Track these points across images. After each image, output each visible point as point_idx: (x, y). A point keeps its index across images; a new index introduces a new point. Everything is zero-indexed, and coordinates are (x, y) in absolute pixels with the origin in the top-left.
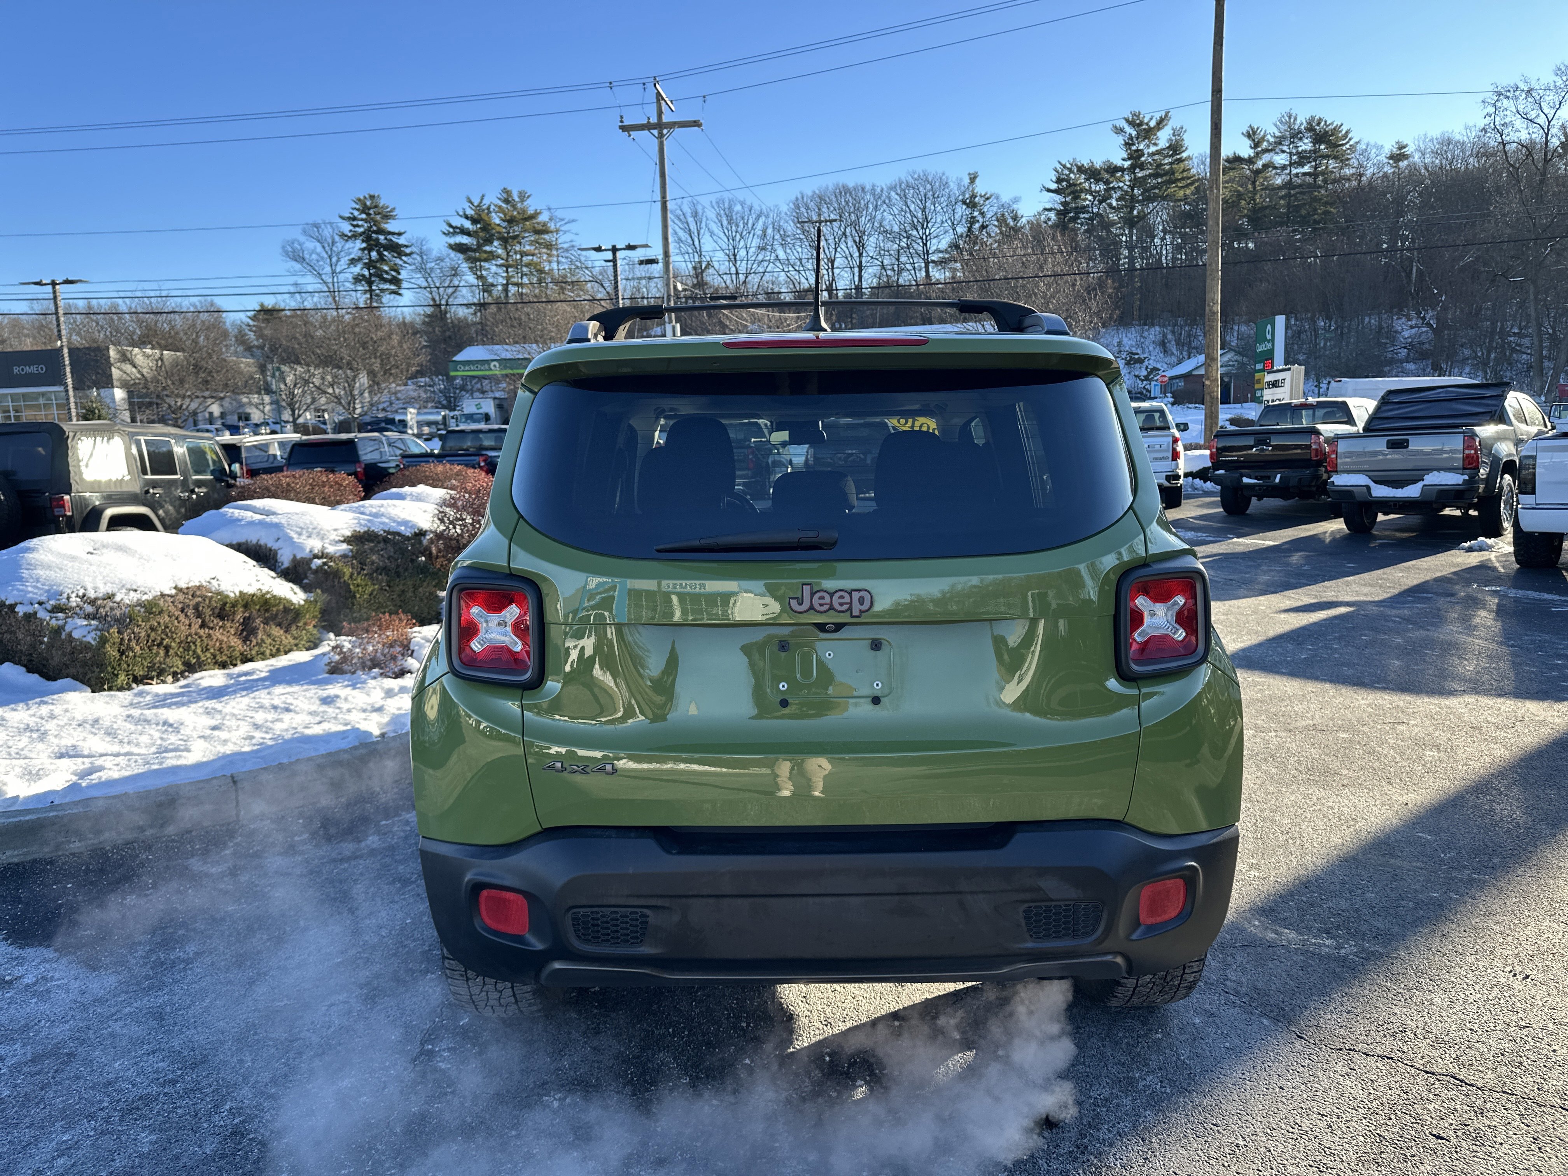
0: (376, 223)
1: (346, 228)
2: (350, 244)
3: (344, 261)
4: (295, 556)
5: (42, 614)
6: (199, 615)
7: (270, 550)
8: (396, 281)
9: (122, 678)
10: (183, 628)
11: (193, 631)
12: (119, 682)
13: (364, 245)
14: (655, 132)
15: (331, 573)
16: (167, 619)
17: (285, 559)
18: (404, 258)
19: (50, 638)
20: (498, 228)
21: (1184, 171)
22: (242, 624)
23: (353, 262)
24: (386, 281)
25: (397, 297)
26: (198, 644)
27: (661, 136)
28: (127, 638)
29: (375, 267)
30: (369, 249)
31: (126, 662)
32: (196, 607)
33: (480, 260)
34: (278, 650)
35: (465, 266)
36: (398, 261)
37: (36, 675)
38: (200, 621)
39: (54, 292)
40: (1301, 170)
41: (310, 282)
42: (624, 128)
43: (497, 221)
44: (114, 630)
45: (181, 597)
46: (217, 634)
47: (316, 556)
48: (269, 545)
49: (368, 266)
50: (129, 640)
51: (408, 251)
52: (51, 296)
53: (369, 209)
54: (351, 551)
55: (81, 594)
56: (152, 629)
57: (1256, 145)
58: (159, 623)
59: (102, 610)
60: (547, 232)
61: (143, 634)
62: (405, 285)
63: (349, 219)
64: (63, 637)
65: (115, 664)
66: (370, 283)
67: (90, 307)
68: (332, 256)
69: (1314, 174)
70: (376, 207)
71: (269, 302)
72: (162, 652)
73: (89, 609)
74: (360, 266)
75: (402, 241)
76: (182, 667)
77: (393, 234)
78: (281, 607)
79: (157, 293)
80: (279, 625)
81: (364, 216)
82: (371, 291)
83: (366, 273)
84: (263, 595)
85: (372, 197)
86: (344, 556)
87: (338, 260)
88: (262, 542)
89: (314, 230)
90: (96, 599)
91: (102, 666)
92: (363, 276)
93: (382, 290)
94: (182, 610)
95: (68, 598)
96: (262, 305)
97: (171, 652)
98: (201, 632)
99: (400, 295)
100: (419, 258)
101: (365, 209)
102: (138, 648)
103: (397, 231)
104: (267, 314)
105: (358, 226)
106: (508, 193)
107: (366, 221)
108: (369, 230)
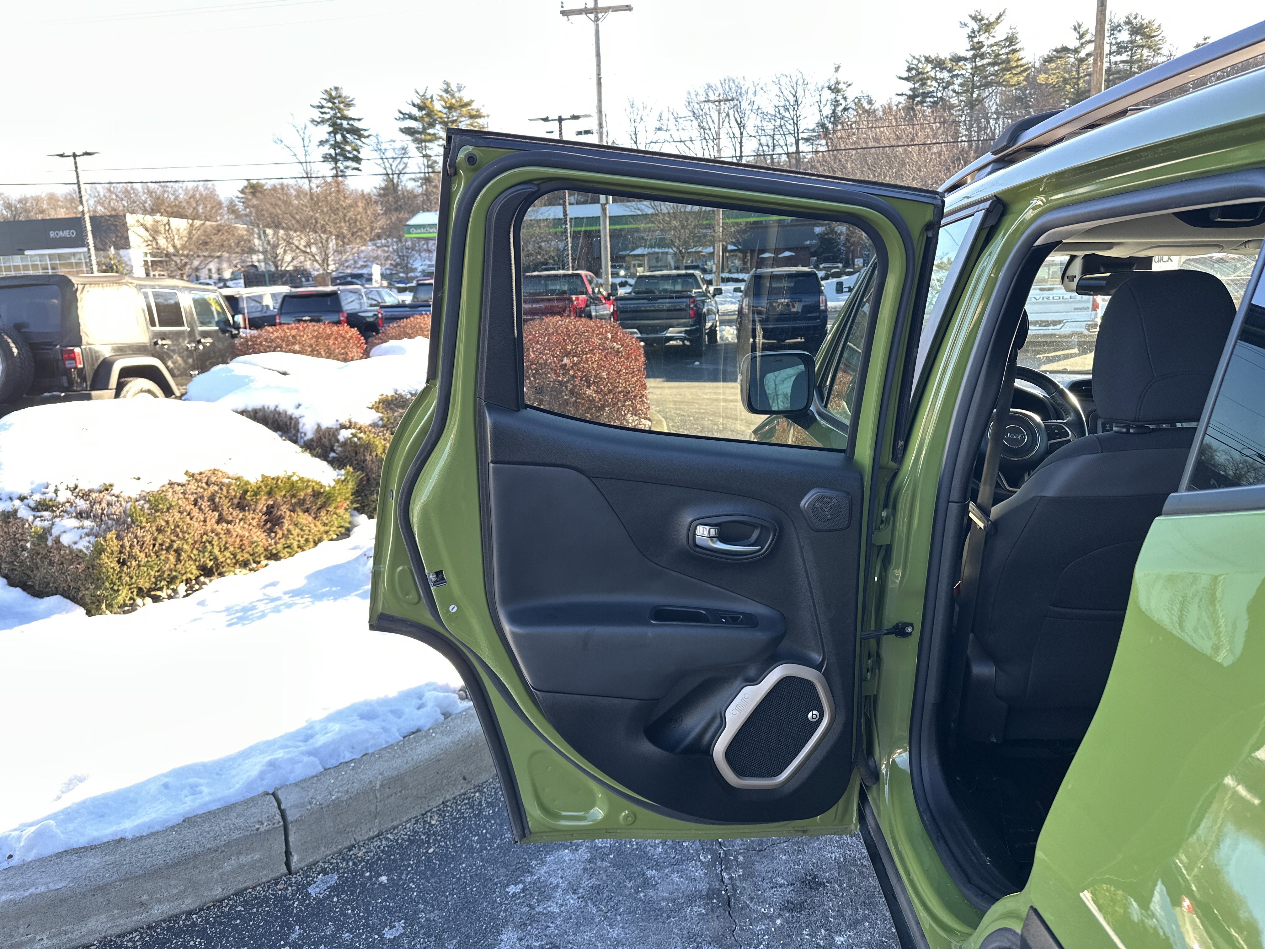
0: (340, 110)
1: (316, 114)
2: (319, 128)
3: (315, 143)
4: (319, 426)
5: (24, 513)
6: (215, 507)
7: (291, 418)
8: (357, 160)
9: (124, 594)
10: (197, 525)
11: (209, 528)
12: (120, 599)
13: (331, 129)
14: (592, 16)
15: (361, 446)
16: (177, 515)
17: (308, 428)
18: (363, 139)
19: (33, 544)
20: (440, 114)
21: (1018, 60)
22: (266, 513)
23: (322, 143)
24: (347, 159)
25: (358, 172)
26: (215, 542)
27: (597, 19)
28: (127, 544)
29: (340, 147)
30: (335, 132)
31: (128, 574)
32: (212, 499)
33: (425, 141)
34: (307, 540)
35: (412, 148)
36: (358, 142)
37: (18, 589)
38: (216, 514)
39: (76, 163)
40: (1119, 58)
42: (564, 13)
43: (440, 108)
44: (111, 535)
45: (193, 486)
46: (237, 529)
47: (343, 427)
48: (289, 412)
49: (334, 147)
50: (131, 546)
51: (366, 133)
52: (73, 166)
53: (334, 98)
54: (382, 419)
55: (72, 486)
56: (159, 530)
57: (1081, 37)
58: (167, 522)
59: (97, 506)
60: (479, 116)
61: (148, 538)
62: (364, 162)
63: (318, 107)
64: (50, 543)
65: (114, 578)
66: (335, 160)
68: (304, 139)
69: (1130, 62)
70: (340, 97)
71: (254, 178)
72: (172, 558)
73: (82, 505)
74: (327, 146)
75: (361, 125)
76: (196, 572)
77: (354, 119)
78: (309, 491)
80: (307, 511)
81: (330, 105)
82: (337, 168)
83: (332, 152)
84: (289, 478)
85: (336, 89)
86: (374, 425)
87: (310, 141)
88: (281, 408)
90: (90, 491)
91: (98, 582)
92: (330, 155)
93: (347, 168)
94: (195, 503)
95: (56, 491)
96: (249, 181)
97: (184, 556)
98: (218, 528)
99: (360, 170)
100: (375, 140)
101: (331, 99)
102: (142, 555)
103: (357, 117)
104: (253, 188)
105: (325, 113)
106: (447, 84)
107: (332, 108)
108: (334, 116)
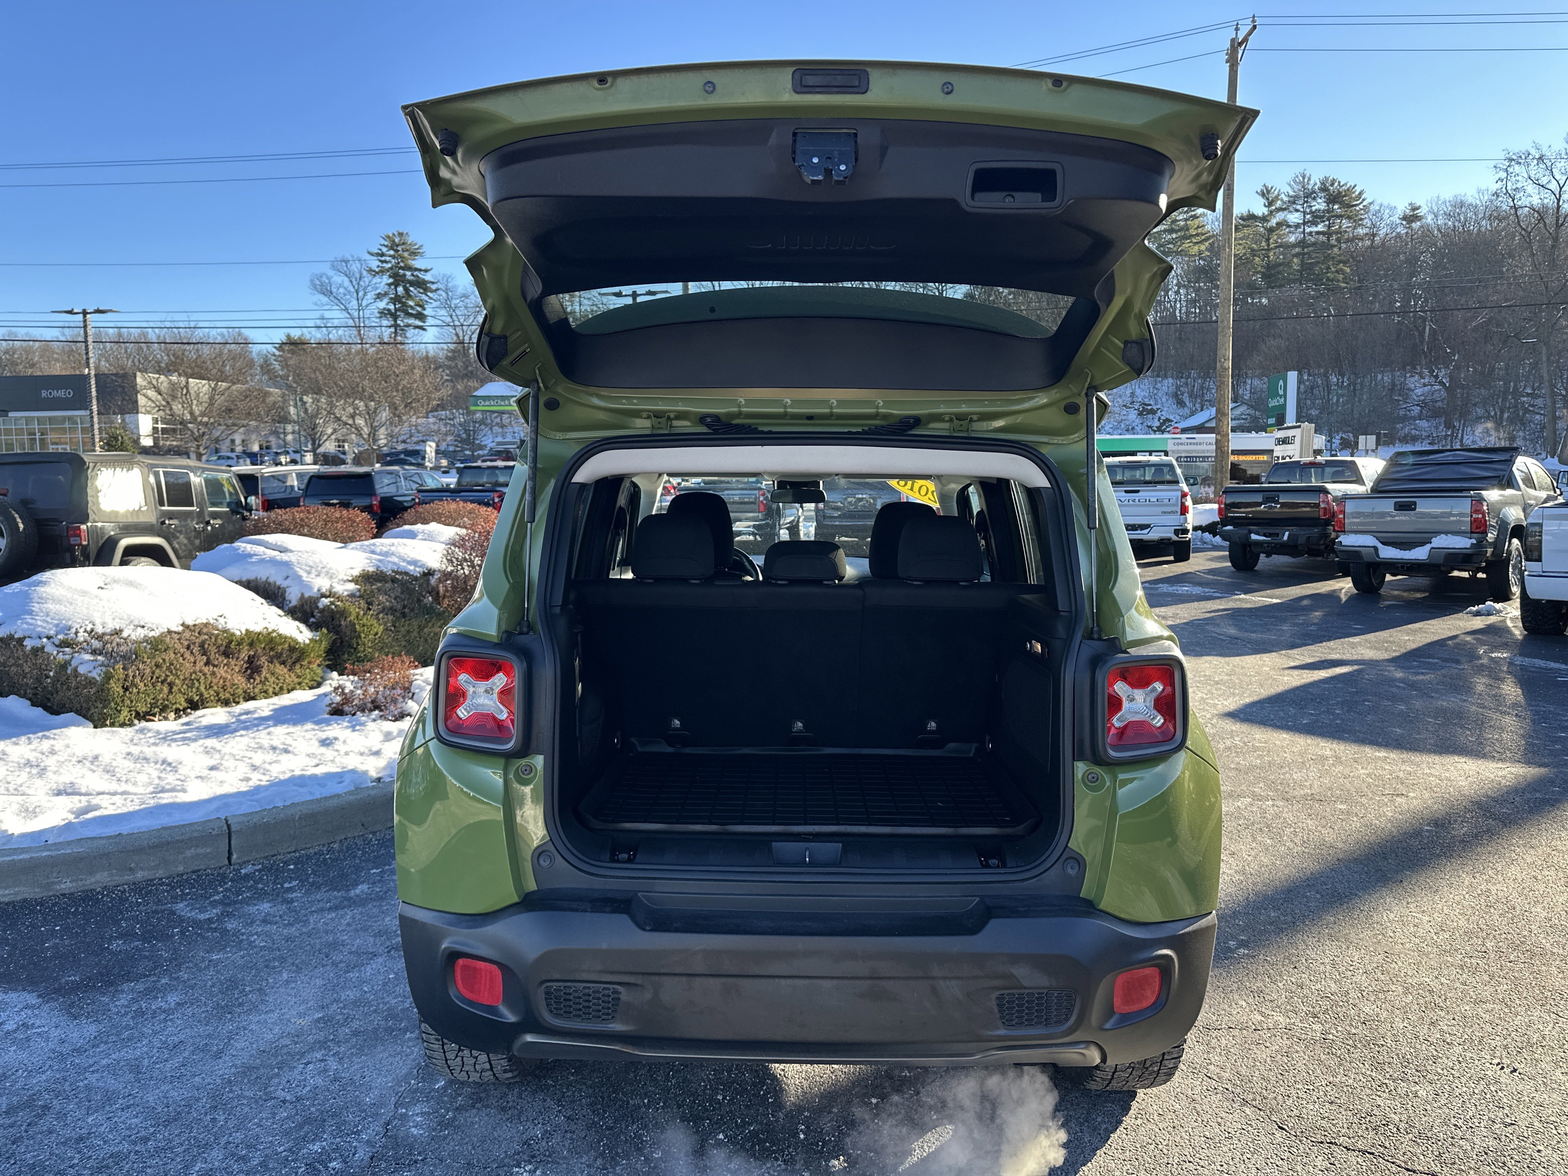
0: (403, 258)
1: (374, 264)
2: (377, 279)
3: (370, 296)
4: (302, 595)
5: (50, 649)
6: (204, 653)
7: (279, 588)
8: (421, 317)
9: (125, 714)
10: (188, 665)
11: (198, 668)
12: (121, 718)
13: (391, 280)
15: (338, 612)
16: (172, 656)
17: (293, 597)
18: (429, 294)
19: (56, 672)
21: (1198, 227)
22: (247, 662)
24: (411, 315)
25: (421, 332)
26: (202, 681)
28: (131, 674)
29: (400, 302)
30: (396, 284)
31: (130, 698)
32: (202, 645)
34: (281, 688)
36: (424, 297)
37: (40, 708)
38: (205, 658)
39: (85, 321)
40: (1314, 229)
41: (336, 315)
44: (119, 666)
45: (187, 634)
46: (221, 672)
47: (324, 596)
48: (278, 583)
49: (394, 301)
50: (134, 677)
51: (434, 287)
52: (82, 324)
53: (397, 246)
54: (359, 590)
55: (89, 629)
56: (157, 666)
57: (1270, 204)
58: (164, 660)
59: (109, 645)
61: (148, 671)
62: (430, 321)
63: (378, 254)
64: (69, 671)
65: (119, 700)
66: (395, 317)
67: (120, 335)
68: (359, 291)
69: (1328, 234)
70: (404, 244)
71: (296, 334)
72: (166, 689)
73: (96, 644)
74: (386, 300)
75: (428, 277)
76: (185, 705)
77: (420, 270)
78: (286, 646)
79: (186, 324)
80: (283, 663)
81: (392, 252)
82: (396, 326)
83: (392, 307)
84: (269, 634)
85: (401, 234)
86: (352, 595)
87: (365, 294)
88: (271, 580)
89: (342, 265)
90: (104, 634)
91: (105, 702)
92: (389, 310)
93: (408, 326)
94: (188, 648)
95: (77, 633)
96: (288, 336)
97: (175, 689)
98: (206, 669)
99: (424, 330)
100: (444, 295)
101: (393, 246)
102: (142, 684)
103: (423, 268)
104: (293, 345)
105: (385, 262)
107: (393, 257)
108: (397, 265)
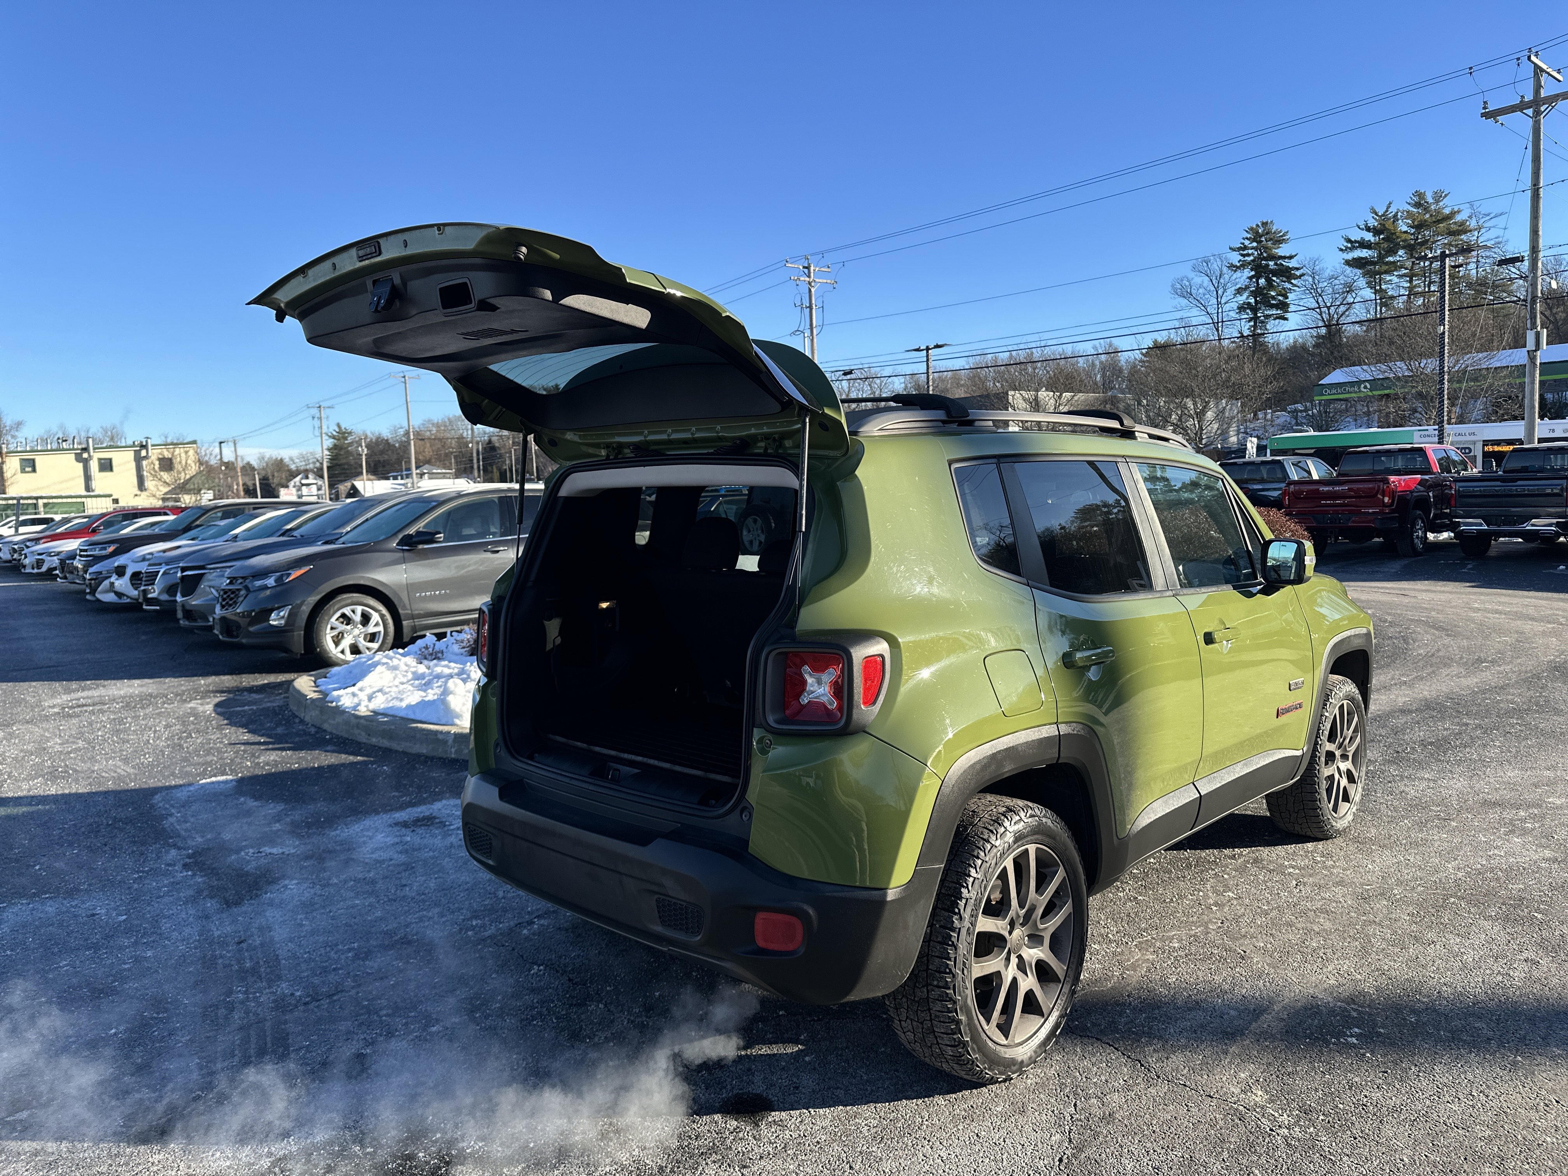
0: (1266, 248)
1: (1235, 258)
2: (1238, 274)
3: (1231, 291)
8: (1284, 306)
13: (1253, 273)
14: (1527, 112)
18: (1293, 281)
20: (1404, 236)
23: (1239, 291)
24: (1272, 306)
25: (1282, 321)
29: (1262, 294)
30: (1257, 277)
33: (1380, 273)
35: (1362, 282)
36: (1287, 285)
39: (927, 356)
41: (1196, 316)
43: (1405, 228)
49: (1254, 294)
51: (1298, 273)
52: (925, 359)
53: (1261, 236)
60: (1465, 232)
62: (1292, 308)
63: (1240, 249)
66: (1254, 310)
68: (1218, 289)
70: (1267, 233)
71: (1162, 338)
74: (1245, 295)
75: (1292, 264)
77: (1284, 258)
81: (1255, 244)
82: (1255, 319)
83: (1252, 301)
85: (1265, 224)
87: (1225, 291)
89: (1203, 266)
92: (1249, 303)
93: (1267, 317)
96: (1155, 342)
99: (1286, 319)
100: (1310, 279)
101: (1256, 237)
103: (1288, 255)
104: (1160, 349)
105: (1248, 255)
106: (1420, 195)
107: (1255, 249)
108: (1260, 258)
